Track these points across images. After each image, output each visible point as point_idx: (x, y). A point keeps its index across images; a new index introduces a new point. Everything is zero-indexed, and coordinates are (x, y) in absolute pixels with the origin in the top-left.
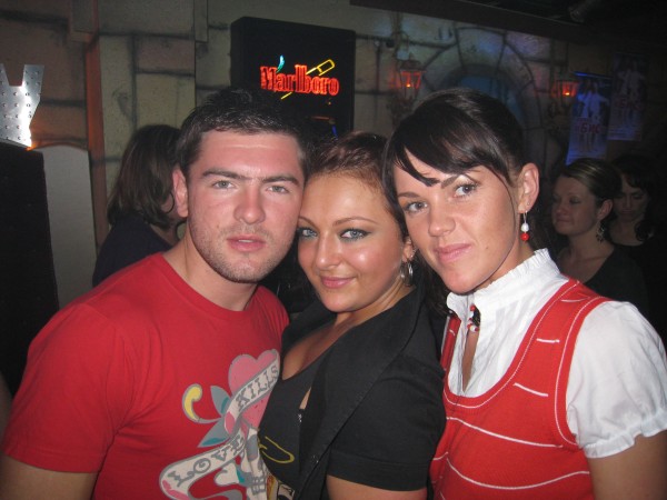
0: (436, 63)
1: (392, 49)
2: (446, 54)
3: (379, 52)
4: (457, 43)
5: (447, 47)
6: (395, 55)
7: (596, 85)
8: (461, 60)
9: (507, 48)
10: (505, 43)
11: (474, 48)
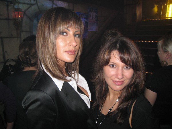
0: (30, 9)
1: (12, 5)
2: (33, 7)
3: (7, 6)
4: (37, 3)
5: (34, 5)
6: (14, 7)
7: (83, 16)
8: (39, 9)
9: (54, 5)
10: (53, 3)
11: (43, 5)
